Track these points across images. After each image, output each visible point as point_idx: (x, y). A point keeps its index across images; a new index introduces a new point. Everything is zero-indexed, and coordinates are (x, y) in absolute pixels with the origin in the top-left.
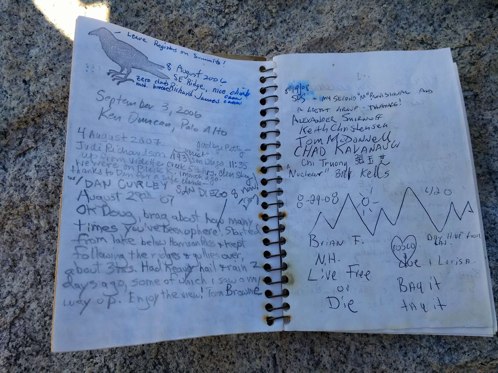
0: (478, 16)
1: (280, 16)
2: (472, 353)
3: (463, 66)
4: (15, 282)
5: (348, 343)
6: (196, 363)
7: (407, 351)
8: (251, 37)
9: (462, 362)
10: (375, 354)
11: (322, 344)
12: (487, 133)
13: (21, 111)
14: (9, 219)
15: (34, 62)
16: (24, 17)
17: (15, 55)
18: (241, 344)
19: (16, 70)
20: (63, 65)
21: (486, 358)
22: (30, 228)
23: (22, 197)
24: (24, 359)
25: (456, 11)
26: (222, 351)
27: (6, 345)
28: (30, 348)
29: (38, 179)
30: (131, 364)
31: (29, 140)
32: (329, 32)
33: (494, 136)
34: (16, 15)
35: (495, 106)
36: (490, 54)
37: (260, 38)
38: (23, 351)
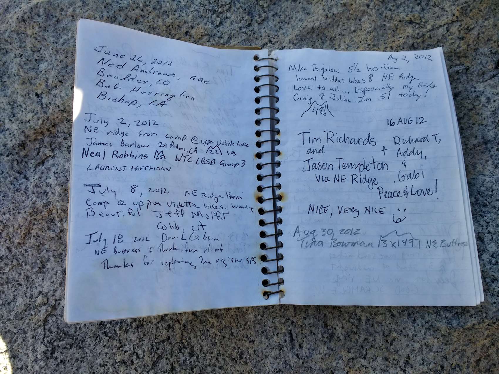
1: (272, 10)
2: (478, 315)
3: (453, 41)
4: (45, 283)
5: (359, 314)
6: (218, 344)
7: (416, 318)
8: (245, 33)
9: (469, 325)
10: (385, 323)
11: (334, 318)
12: (480, 104)
13: (37, 123)
14: (34, 224)
15: (44, 76)
16: (31, 34)
17: (26, 71)
18: (258, 324)
19: (28, 84)
20: (71, 76)
21: (492, 318)
22: (54, 231)
23: (45, 202)
24: (59, 352)
26: (242, 331)
27: (42, 340)
28: (64, 342)
29: (58, 185)
30: (158, 349)
31: (47, 150)
32: (320, 21)
33: (487, 107)
34: (23, 34)
35: (486, 77)
36: (478, 28)
37: (254, 33)
38: (58, 345)
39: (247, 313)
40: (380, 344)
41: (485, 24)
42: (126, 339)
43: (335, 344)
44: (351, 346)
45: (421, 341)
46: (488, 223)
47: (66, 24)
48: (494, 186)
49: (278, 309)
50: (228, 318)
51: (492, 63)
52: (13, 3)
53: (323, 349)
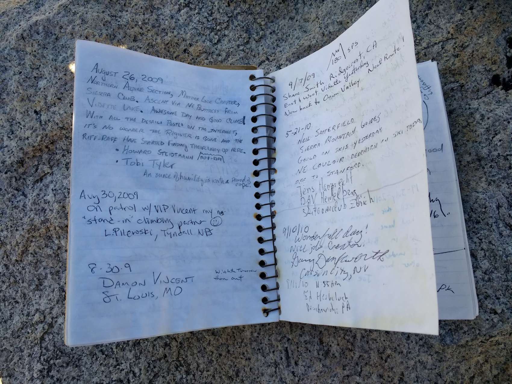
0: (459, 8)
1: (269, 28)
2: (472, 332)
3: (447, 58)
4: (42, 300)
5: (354, 331)
6: (215, 362)
8: (243, 50)
9: (463, 342)
11: (330, 335)
12: (474, 121)
13: (35, 140)
14: (32, 241)
15: (43, 93)
16: (30, 52)
17: (25, 88)
18: (255, 341)
19: (27, 101)
20: (70, 93)
21: (485, 335)
22: (52, 248)
23: (43, 219)
24: (55, 371)
25: (438, 6)
26: (238, 348)
27: (38, 359)
28: (60, 361)
29: (56, 202)
30: (155, 367)
31: (45, 166)
32: (316, 39)
33: (481, 123)
34: (23, 51)
35: (481, 94)
36: (472, 45)
37: (252, 51)
38: (54, 363)
39: (243, 331)
40: (375, 361)
41: (479, 42)
42: (123, 357)
43: (331, 362)
44: (347, 363)
45: (415, 358)
46: (481, 240)
47: (65, 42)
48: (487, 203)
49: (274, 326)
50: (224, 335)
51: (486, 80)
52: (13, 21)
53: (318, 366)
